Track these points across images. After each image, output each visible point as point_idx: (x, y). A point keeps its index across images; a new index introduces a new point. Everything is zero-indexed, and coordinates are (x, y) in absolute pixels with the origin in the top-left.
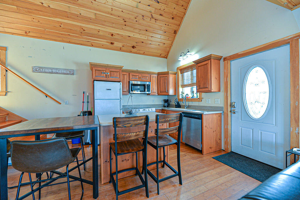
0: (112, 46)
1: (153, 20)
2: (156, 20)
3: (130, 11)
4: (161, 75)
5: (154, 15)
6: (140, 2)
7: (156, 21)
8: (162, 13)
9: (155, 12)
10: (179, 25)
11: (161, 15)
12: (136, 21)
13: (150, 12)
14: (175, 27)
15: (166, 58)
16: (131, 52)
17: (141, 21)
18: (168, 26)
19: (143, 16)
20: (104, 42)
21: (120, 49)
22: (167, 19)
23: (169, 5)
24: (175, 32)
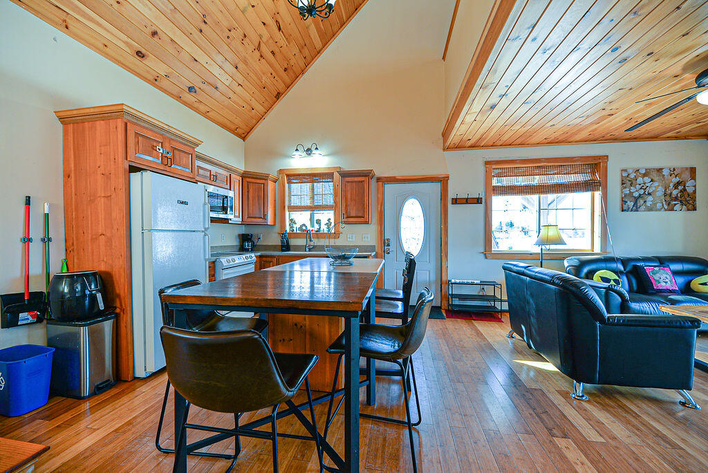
0: (136, 60)
1: (257, 54)
2: (261, 56)
3: (228, 10)
4: (249, 178)
5: (262, 45)
6: (253, 6)
7: (262, 59)
8: (277, 50)
9: (267, 41)
10: (288, 87)
11: (273, 53)
12: (228, 37)
13: (261, 36)
14: (281, 87)
15: (244, 139)
16: (179, 98)
17: (236, 43)
18: (272, 79)
19: (245, 36)
20: (118, 39)
21: (155, 81)
22: (277, 66)
23: (291, 44)
24: (278, 96)
